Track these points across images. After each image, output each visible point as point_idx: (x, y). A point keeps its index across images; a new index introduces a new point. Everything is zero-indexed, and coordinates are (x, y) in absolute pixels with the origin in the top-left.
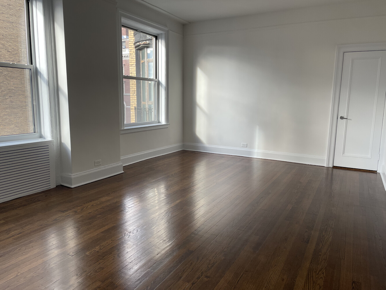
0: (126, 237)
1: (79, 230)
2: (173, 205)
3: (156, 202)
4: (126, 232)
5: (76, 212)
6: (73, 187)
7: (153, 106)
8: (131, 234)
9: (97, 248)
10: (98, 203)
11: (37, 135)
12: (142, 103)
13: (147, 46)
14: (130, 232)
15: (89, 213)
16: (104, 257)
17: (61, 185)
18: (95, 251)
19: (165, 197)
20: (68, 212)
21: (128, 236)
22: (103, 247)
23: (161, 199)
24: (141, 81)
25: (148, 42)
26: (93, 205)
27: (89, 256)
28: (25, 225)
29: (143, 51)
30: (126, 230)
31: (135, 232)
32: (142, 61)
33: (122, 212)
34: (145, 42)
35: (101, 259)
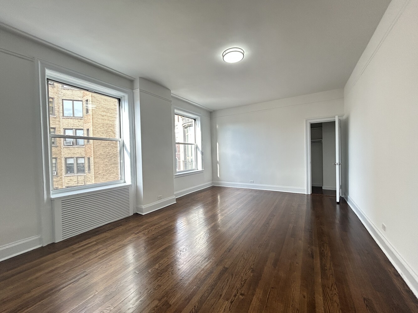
0: (178, 255)
1: (145, 249)
2: (209, 227)
3: (198, 225)
4: (178, 250)
5: (144, 234)
6: (143, 214)
7: (194, 160)
8: (182, 252)
9: (157, 266)
10: (160, 226)
11: (123, 181)
12: (187, 158)
13: (190, 126)
14: (181, 251)
15: (153, 234)
16: (161, 274)
17: (137, 213)
18: (155, 268)
19: (204, 221)
20: (139, 234)
21: (179, 255)
22: (161, 264)
23: (201, 223)
24: (187, 145)
25: (190, 123)
26: (155, 228)
27: (151, 273)
28: (109, 245)
29: (187, 129)
30: (178, 249)
31: (185, 250)
32: (186, 134)
33: (175, 233)
34: (188, 123)
35: (159, 277)
